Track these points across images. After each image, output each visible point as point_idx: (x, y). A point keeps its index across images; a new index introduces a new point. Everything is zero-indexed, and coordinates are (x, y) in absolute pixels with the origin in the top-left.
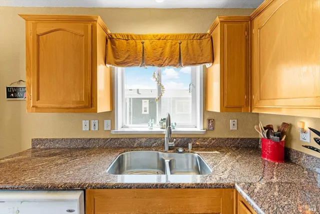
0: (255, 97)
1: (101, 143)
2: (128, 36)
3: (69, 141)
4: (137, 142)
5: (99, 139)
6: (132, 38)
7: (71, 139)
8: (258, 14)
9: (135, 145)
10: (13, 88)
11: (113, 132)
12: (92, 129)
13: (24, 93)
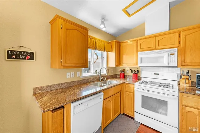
0: (121, 63)
1: (76, 83)
2: (91, 37)
3: (60, 85)
4: (90, 80)
5: (75, 81)
6: (92, 38)
7: (61, 83)
8: (122, 42)
9: (89, 81)
10: (15, 51)
11: (81, 77)
12: (72, 76)
13: (26, 56)
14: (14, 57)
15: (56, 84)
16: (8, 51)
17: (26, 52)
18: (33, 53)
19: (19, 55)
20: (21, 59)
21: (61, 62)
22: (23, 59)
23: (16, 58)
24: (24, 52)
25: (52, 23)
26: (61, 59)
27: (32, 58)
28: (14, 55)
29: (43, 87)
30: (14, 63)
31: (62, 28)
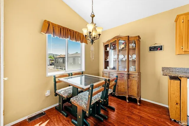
10: (153, 47)
13: (158, 48)
14: (152, 50)
15: (181, 68)
16: (150, 47)
17: (158, 46)
18: (162, 46)
19: (154, 49)
20: (155, 50)
21: (182, 49)
22: (156, 50)
23: (153, 50)
24: (157, 46)
25: (176, 21)
26: (182, 46)
27: (161, 49)
28: (152, 49)
29: (169, 68)
30: (152, 53)
31: (183, 22)
